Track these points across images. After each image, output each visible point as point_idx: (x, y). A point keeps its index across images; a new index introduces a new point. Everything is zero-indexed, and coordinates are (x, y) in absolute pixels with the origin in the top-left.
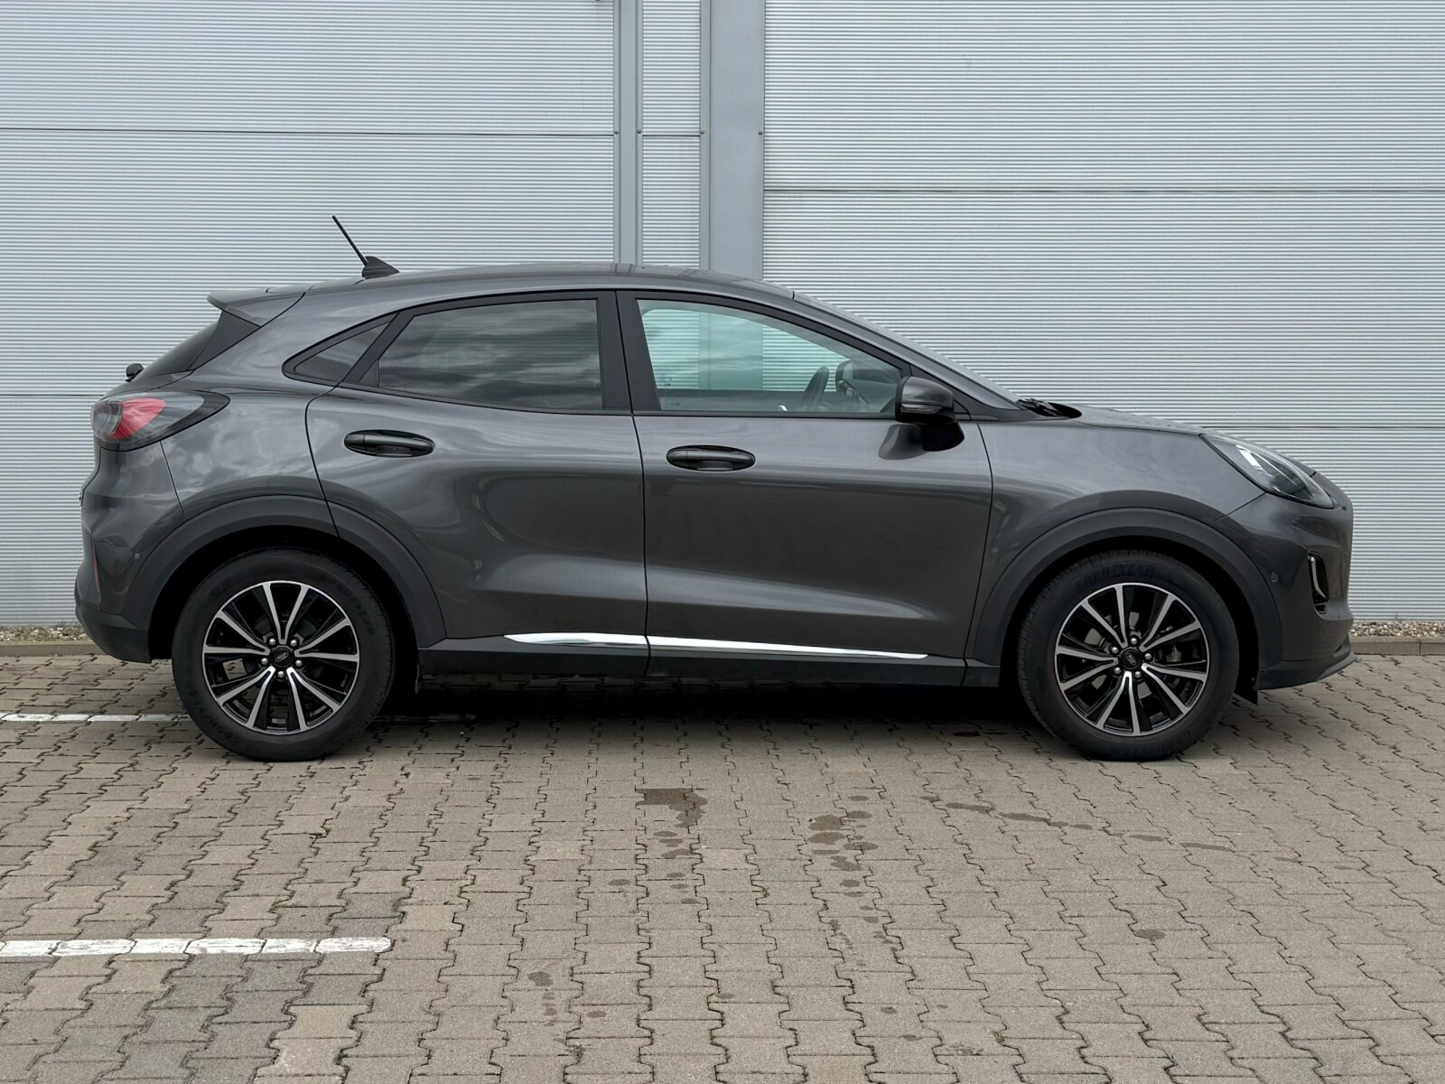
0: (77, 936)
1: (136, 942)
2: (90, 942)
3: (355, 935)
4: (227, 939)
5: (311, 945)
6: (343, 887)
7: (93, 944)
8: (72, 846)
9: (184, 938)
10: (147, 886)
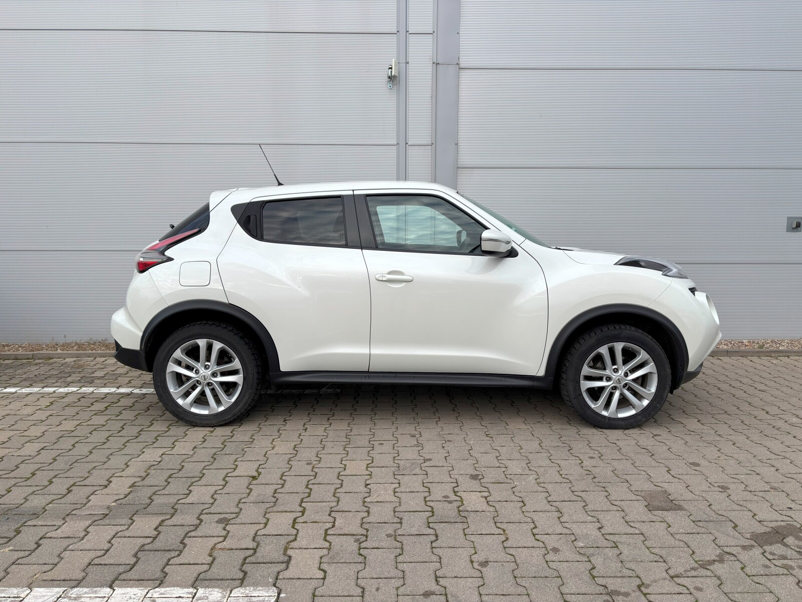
0: (79, 583)
1: (114, 590)
2: (85, 590)
3: (255, 585)
4: (173, 588)
5: (224, 597)
6: (258, 528)
7: (86, 593)
8: (120, 486)
9: (146, 587)
10: (145, 525)
